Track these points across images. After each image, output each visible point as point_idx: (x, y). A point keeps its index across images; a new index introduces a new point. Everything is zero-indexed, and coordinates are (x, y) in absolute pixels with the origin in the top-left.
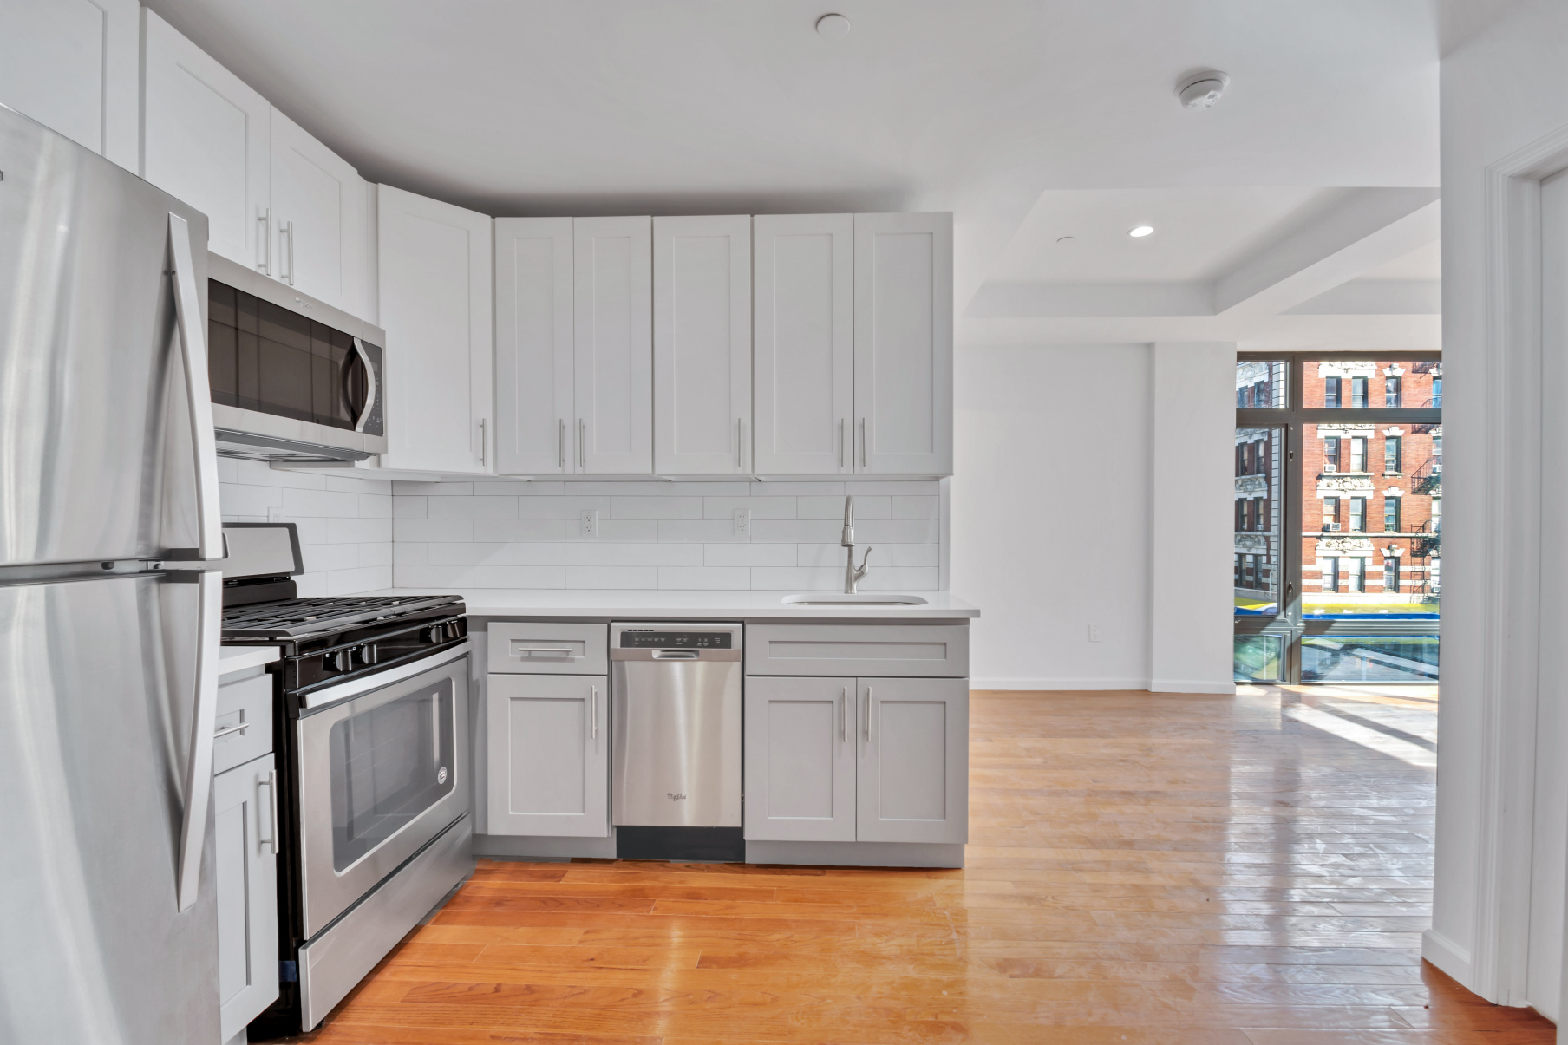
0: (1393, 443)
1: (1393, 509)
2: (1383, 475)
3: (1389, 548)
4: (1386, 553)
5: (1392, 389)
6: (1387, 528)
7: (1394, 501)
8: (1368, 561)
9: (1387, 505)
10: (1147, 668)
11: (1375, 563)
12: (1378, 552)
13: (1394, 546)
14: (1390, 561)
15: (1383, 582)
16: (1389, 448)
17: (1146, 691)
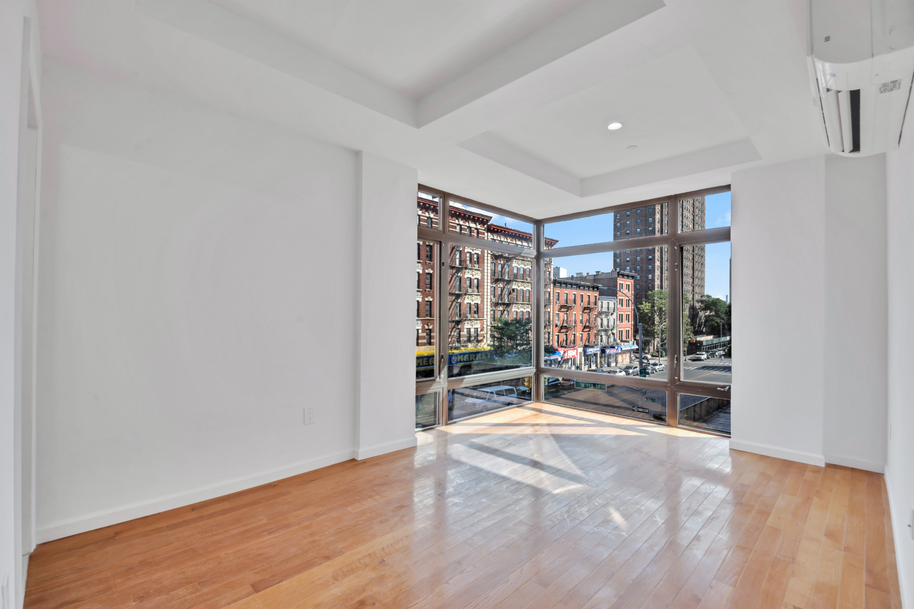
0: (429, 276)
1: (428, 306)
2: (425, 291)
3: (427, 325)
4: (426, 327)
5: (428, 251)
6: (427, 315)
7: (429, 303)
8: (420, 331)
9: (427, 305)
10: (355, 440)
11: (422, 332)
12: (423, 327)
13: (429, 324)
14: (428, 331)
15: (425, 341)
16: (427, 278)
17: (354, 460)
